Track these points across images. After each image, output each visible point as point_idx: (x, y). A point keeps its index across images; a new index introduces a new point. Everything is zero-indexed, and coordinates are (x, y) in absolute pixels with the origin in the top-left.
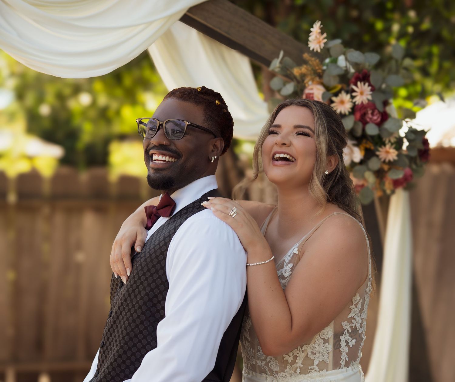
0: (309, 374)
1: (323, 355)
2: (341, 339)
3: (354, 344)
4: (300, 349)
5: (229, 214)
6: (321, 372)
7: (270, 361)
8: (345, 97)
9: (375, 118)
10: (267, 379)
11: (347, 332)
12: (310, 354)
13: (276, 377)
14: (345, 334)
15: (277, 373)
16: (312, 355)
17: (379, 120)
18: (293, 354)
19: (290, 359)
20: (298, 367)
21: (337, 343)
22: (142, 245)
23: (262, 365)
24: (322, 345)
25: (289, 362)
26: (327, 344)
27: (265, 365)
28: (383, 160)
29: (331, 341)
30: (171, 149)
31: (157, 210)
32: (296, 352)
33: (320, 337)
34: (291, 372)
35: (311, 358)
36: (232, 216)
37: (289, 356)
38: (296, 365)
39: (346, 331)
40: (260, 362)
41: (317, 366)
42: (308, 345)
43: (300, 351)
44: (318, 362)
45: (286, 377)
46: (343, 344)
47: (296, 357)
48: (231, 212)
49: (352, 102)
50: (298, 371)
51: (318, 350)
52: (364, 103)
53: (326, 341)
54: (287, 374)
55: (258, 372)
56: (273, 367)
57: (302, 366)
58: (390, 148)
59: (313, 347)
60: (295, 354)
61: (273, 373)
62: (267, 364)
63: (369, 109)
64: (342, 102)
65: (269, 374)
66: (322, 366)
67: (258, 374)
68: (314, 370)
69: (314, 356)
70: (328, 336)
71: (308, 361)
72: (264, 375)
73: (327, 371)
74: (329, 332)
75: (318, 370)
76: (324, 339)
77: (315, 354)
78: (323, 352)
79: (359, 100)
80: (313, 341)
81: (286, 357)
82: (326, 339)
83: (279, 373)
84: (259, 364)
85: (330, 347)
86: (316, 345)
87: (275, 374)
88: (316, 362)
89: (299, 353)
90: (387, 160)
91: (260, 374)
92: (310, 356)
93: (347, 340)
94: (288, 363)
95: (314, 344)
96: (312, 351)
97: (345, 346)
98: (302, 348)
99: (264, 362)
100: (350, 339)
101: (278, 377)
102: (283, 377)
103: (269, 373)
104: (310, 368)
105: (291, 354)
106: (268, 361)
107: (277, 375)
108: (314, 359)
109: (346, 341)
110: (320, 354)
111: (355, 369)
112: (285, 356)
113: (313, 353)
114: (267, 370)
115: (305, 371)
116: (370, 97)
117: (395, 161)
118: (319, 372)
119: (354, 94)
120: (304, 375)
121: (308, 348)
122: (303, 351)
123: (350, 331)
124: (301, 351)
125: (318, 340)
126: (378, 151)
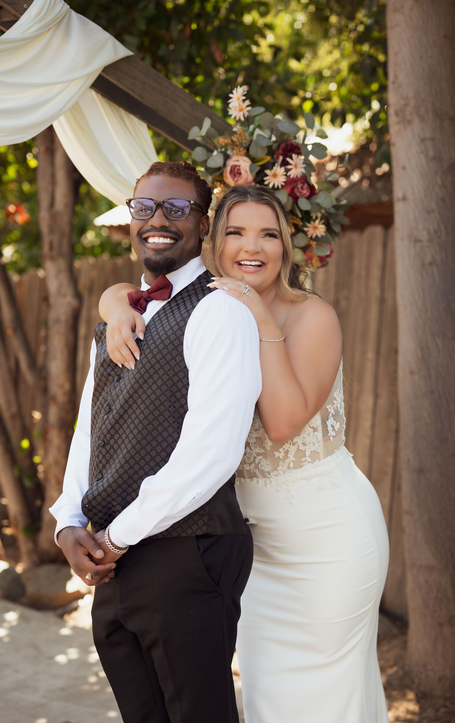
0: (303, 467)
1: (314, 444)
2: (327, 424)
3: (339, 427)
4: (291, 442)
5: (243, 292)
6: (314, 463)
7: (260, 462)
8: (279, 170)
9: (305, 192)
10: (258, 482)
11: (331, 416)
12: (301, 445)
13: (268, 477)
14: (330, 418)
15: (269, 473)
16: (303, 447)
17: (308, 194)
18: (284, 449)
19: (282, 455)
20: (291, 461)
21: (325, 430)
22: (144, 330)
23: (250, 469)
24: (312, 434)
25: (281, 458)
26: (316, 433)
27: (255, 468)
28: (309, 236)
29: (320, 429)
30: (172, 231)
31: (149, 294)
32: (286, 446)
33: (310, 427)
34: (284, 469)
35: (303, 450)
36: (245, 294)
37: (280, 452)
38: (288, 459)
39: (331, 414)
40: (247, 466)
41: (309, 456)
42: (298, 437)
43: (290, 444)
44: (309, 453)
45: (279, 475)
46: (330, 429)
47: (287, 452)
48: (244, 291)
49: (286, 175)
50: (292, 465)
51: (308, 440)
52: (299, 176)
53: (315, 429)
54: (281, 472)
55: (247, 477)
56: (263, 467)
57: (294, 459)
58: (319, 224)
59: (304, 438)
60: (286, 449)
61: (265, 474)
62: (257, 467)
63: (299, 183)
64: (275, 175)
65: (261, 476)
66: (315, 456)
67: (248, 480)
68: (307, 462)
69: (305, 447)
70: (317, 424)
71: (300, 454)
72: (255, 479)
73: (320, 460)
74: (317, 420)
75: (310, 461)
76: (313, 428)
77: (306, 445)
78: (313, 441)
79: (293, 173)
80: (303, 432)
81: (277, 454)
82: (315, 427)
83: (272, 473)
84: (247, 469)
85: (319, 434)
86: (306, 436)
87: (267, 474)
88: (308, 453)
89: (290, 446)
90: (314, 236)
91: (249, 480)
92: (302, 447)
93: (332, 424)
94: (281, 460)
95: (304, 434)
96: (303, 442)
97: (332, 430)
98: (292, 441)
99: (253, 465)
100: (335, 422)
101: (271, 477)
102: (276, 476)
103: (259, 475)
104: (302, 460)
105: (281, 450)
106: (257, 462)
107: (269, 476)
108: (305, 451)
109: (332, 426)
110: (311, 444)
111: (344, 453)
112: (275, 453)
113: (304, 444)
114: (258, 472)
115: (298, 465)
116: (303, 171)
117: (322, 236)
118: (312, 463)
119: (289, 167)
120: (298, 470)
121: (298, 440)
122: (294, 444)
123: (334, 414)
124: (292, 444)
125: (307, 429)
126: (307, 227)
